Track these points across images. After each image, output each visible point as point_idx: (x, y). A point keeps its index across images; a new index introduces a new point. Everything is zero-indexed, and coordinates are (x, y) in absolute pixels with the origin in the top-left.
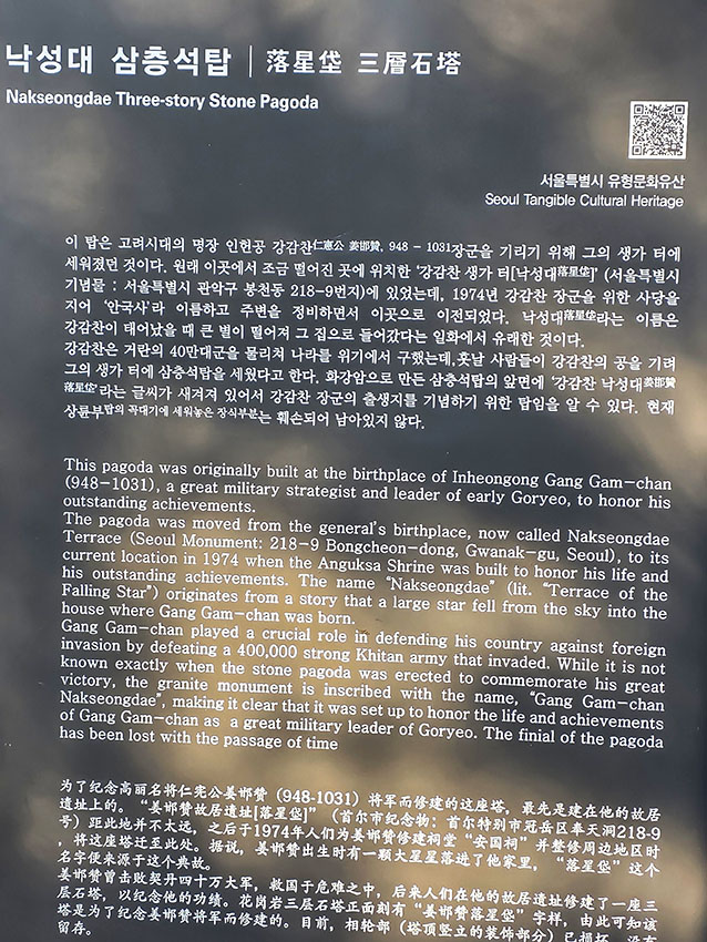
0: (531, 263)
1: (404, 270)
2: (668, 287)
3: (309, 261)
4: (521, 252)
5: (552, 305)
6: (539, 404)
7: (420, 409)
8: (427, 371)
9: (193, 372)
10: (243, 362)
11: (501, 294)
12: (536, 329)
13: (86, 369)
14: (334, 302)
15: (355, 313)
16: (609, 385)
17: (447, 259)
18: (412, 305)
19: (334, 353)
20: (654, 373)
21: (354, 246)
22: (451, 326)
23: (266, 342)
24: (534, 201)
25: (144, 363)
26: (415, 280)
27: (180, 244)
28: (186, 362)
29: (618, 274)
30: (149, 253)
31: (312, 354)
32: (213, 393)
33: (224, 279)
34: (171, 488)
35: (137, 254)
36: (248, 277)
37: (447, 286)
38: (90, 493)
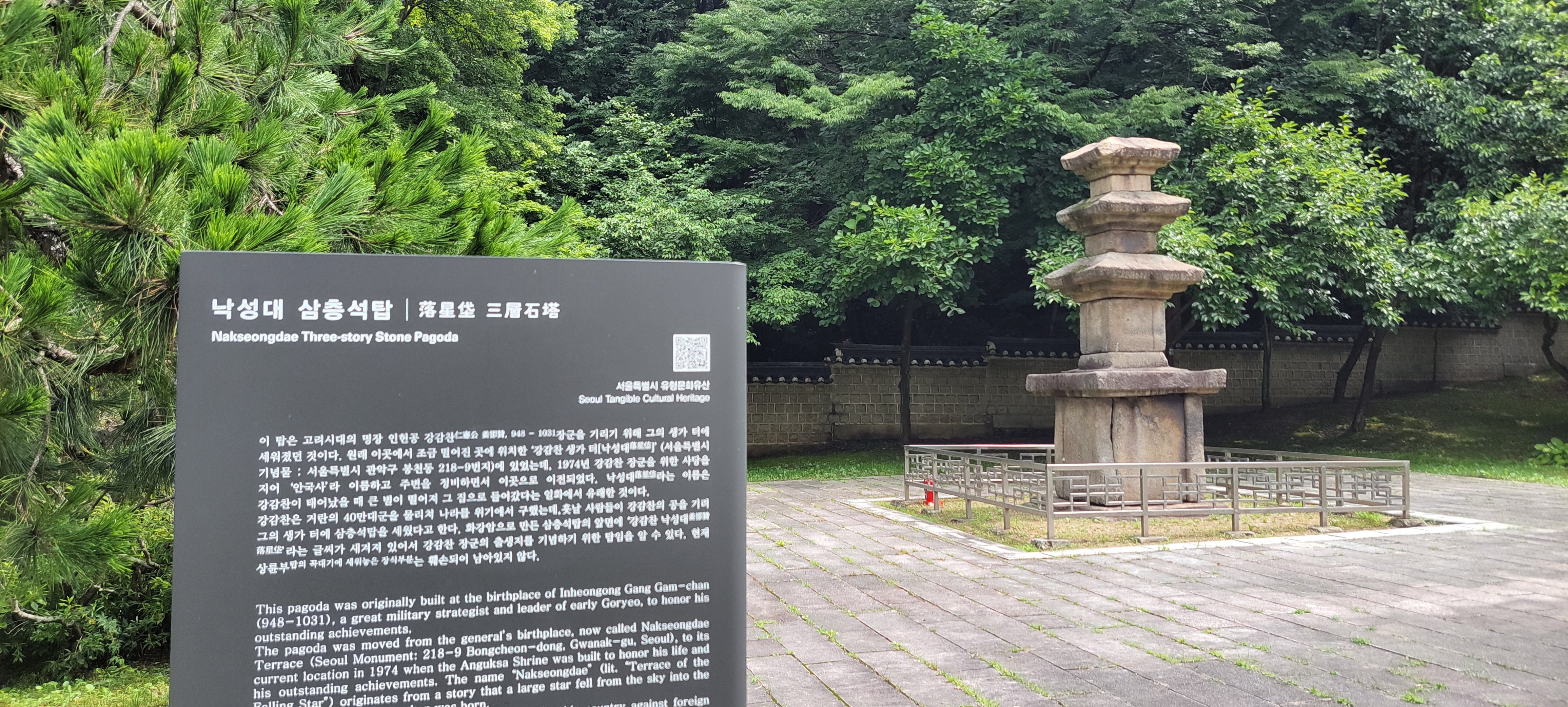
0: (612, 441)
1: (522, 450)
2: (702, 453)
3: (452, 446)
4: (604, 433)
5: (626, 469)
6: (620, 537)
7: (536, 546)
8: (540, 519)
9: (362, 532)
10: (402, 522)
11: (592, 463)
12: (617, 485)
13: (274, 535)
14: (472, 475)
15: (487, 481)
16: (666, 520)
17: (554, 441)
18: (528, 474)
19: (472, 511)
20: (695, 510)
21: (485, 435)
22: (557, 486)
23: (420, 506)
24: (611, 399)
25: (322, 528)
26: (531, 456)
27: (352, 439)
28: (356, 525)
29: (669, 446)
30: (328, 447)
31: (455, 513)
32: (378, 547)
33: (387, 462)
34: (343, 620)
35: (318, 448)
36: (406, 460)
37: (553, 460)
38: (277, 631)
